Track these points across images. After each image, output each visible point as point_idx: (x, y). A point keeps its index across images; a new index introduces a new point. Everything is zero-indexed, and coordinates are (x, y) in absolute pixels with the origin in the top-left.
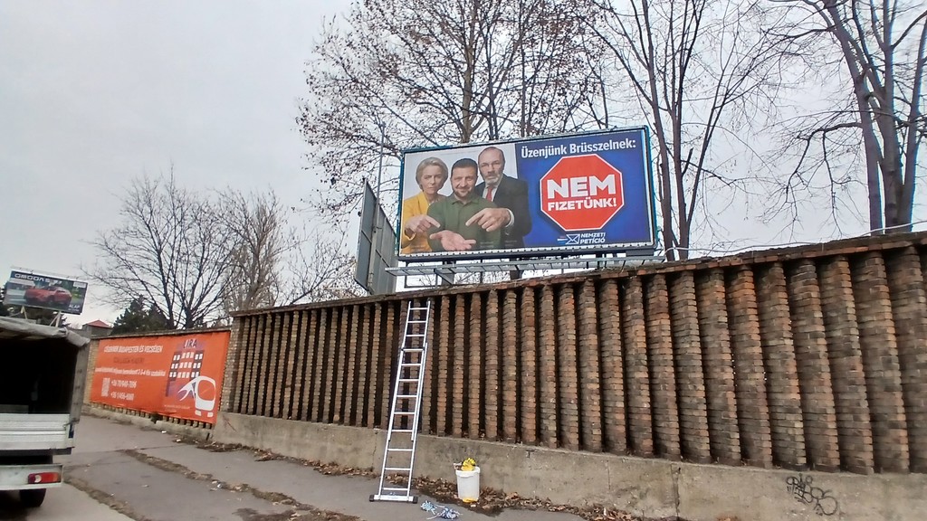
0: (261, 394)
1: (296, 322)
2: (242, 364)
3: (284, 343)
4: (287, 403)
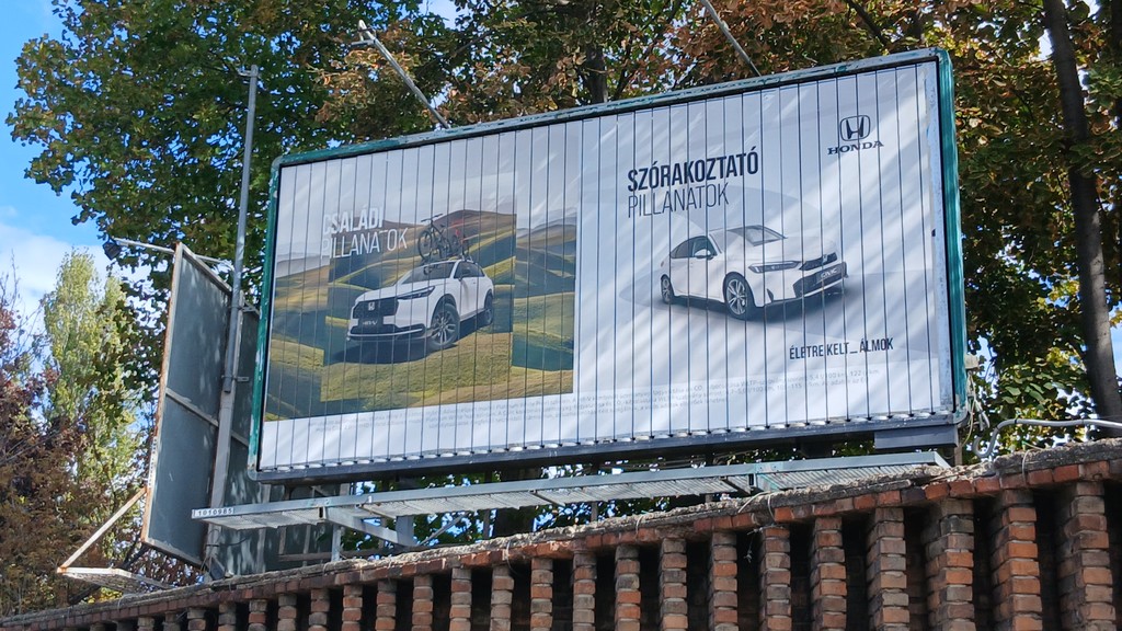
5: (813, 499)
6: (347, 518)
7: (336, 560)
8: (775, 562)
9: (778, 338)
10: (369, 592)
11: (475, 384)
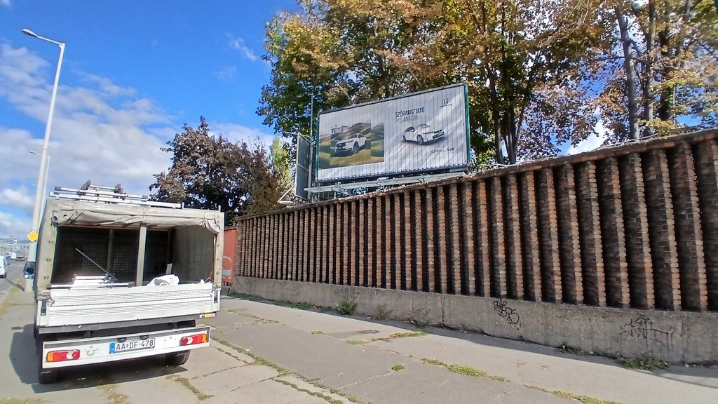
0: (253, 265)
1: (268, 222)
2: (243, 248)
3: (263, 234)
4: (266, 269)
5: (437, 182)
6: (337, 190)
7: (335, 198)
8: (429, 196)
9: (429, 148)
10: (342, 205)
11: (363, 160)
